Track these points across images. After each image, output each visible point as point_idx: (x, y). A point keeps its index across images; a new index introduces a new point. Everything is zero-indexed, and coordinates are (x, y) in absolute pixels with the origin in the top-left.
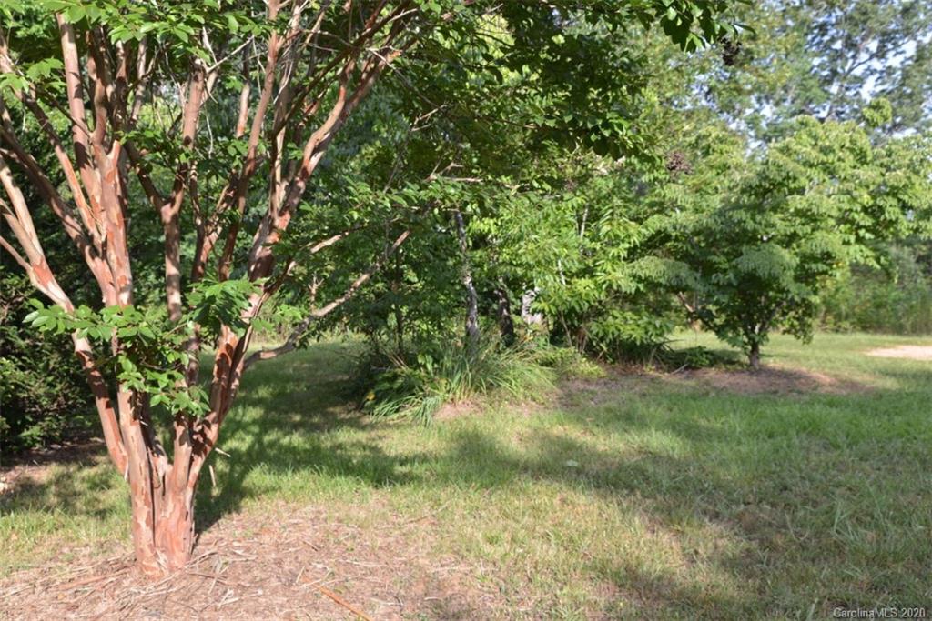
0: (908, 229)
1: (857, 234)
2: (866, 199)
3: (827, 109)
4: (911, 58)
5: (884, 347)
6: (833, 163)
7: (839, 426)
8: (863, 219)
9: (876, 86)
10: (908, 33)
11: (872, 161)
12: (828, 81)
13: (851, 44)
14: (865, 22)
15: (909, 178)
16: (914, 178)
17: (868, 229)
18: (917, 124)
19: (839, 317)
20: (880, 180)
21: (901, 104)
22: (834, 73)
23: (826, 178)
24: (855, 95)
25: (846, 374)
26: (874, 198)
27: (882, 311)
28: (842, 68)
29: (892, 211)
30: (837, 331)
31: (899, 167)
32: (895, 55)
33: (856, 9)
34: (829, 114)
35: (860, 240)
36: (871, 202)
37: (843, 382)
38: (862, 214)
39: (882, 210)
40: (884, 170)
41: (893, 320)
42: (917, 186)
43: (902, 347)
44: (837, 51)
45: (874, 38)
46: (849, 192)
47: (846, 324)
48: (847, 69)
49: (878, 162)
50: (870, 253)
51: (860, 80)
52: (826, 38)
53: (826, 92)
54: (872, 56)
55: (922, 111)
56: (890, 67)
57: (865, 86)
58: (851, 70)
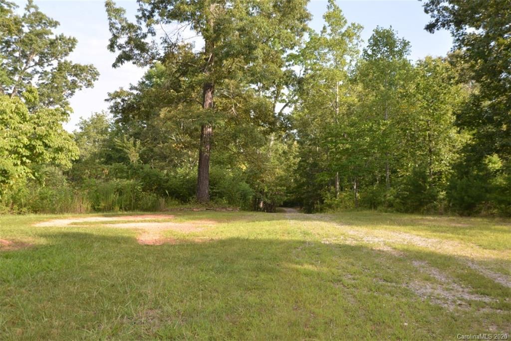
0: (50, 158)
1: (22, 160)
2: (26, 141)
3: (13, 88)
4: (56, 69)
5: (43, 221)
6: (7, 119)
7: (10, 269)
8: (24, 152)
9: (39, 80)
10: (54, 56)
11: (29, 121)
12: (13, 73)
13: (25, 56)
14: (31, 45)
15: (48, 131)
16: (50, 131)
17: (27, 157)
18: (61, 103)
19: (21, 206)
20: (33, 131)
21: (52, 91)
22: (16, 69)
23: (4, 128)
24: (28, 83)
25: (19, 238)
26: (30, 140)
27: (45, 201)
28: (20, 67)
29: (40, 149)
30: (20, 213)
31: (43, 125)
32: (48, 66)
33: (25, 37)
34: (14, 92)
35: (23, 163)
36: (28, 143)
37: (16, 243)
38: (24, 149)
39: (34, 147)
40: (36, 126)
41: (50, 206)
42: (52, 136)
43: (53, 220)
44: (17, 57)
45: (37, 55)
46: (16, 137)
47: (24, 209)
48: (23, 68)
49: (32, 121)
50: (29, 171)
51: (30, 76)
52: (10, 49)
53: (11, 79)
54: (36, 64)
55: (63, 97)
56: (46, 71)
57: (33, 79)
58: (25, 69)
